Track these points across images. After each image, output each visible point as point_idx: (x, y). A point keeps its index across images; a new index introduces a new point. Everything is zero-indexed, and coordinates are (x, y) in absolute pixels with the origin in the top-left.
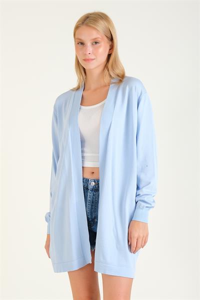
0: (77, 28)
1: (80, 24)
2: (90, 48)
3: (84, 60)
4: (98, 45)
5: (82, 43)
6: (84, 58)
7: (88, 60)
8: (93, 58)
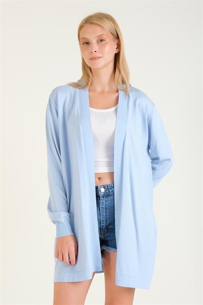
0: (81, 27)
1: (84, 23)
2: (95, 46)
3: (91, 59)
4: (103, 42)
5: (87, 43)
6: (90, 57)
7: (95, 58)
8: (100, 56)
